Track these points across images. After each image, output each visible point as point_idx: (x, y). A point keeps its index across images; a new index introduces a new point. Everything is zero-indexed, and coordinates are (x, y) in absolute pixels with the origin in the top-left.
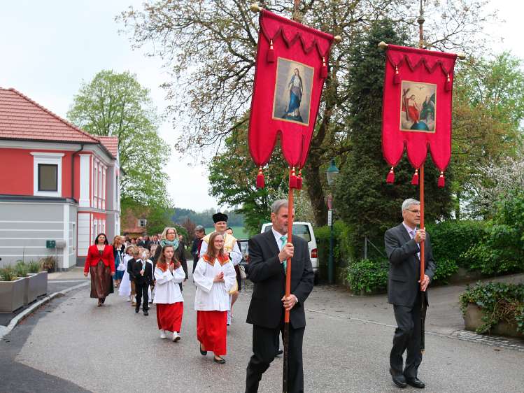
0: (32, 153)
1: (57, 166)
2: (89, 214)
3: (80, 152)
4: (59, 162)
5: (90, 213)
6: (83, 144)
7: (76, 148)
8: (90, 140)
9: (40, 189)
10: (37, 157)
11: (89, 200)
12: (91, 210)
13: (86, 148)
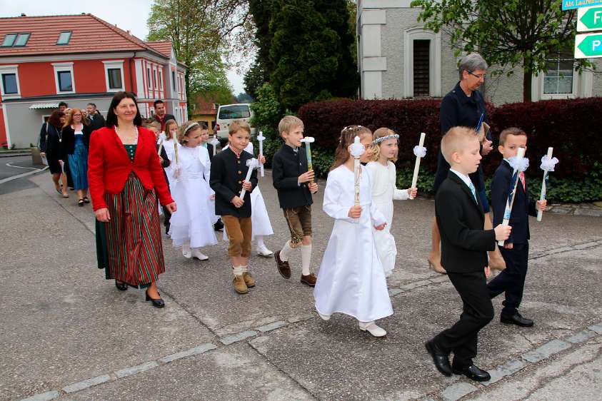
0: (103, 62)
1: (120, 69)
2: (144, 104)
3: (134, 58)
4: (121, 67)
5: (145, 102)
6: (135, 52)
7: (131, 55)
8: (140, 49)
9: (110, 88)
10: (107, 64)
11: (143, 93)
12: (145, 100)
13: (138, 55)
